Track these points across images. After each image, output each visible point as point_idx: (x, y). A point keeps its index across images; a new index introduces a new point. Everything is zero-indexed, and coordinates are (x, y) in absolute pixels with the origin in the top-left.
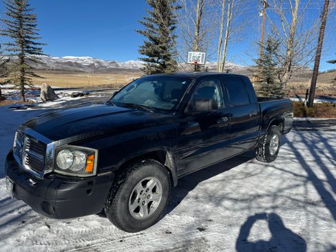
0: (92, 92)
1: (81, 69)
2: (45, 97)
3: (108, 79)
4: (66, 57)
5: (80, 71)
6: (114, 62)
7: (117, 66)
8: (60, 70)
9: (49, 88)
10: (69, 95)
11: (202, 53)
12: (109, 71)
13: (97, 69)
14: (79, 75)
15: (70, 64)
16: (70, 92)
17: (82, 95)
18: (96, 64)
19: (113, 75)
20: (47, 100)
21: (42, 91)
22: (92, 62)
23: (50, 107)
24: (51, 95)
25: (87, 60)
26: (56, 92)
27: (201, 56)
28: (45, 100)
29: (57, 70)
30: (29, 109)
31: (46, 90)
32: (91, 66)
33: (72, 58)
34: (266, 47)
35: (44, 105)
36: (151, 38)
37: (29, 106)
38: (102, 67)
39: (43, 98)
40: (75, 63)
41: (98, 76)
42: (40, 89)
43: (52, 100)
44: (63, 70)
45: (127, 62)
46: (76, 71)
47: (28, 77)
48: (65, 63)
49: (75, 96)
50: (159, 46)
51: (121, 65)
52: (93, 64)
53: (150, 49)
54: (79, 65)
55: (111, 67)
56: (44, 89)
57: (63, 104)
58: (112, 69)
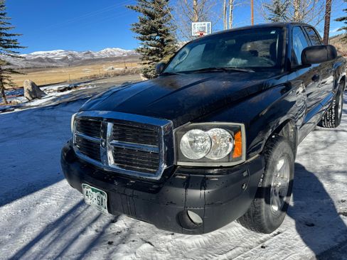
0: (79, 84)
1: (54, 65)
2: (31, 96)
3: (84, 71)
4: (35, 53)
5: (53, 67)
6: (89, 53)
7: (93, 56)
8: (30, 68)
9: (33, 85)
10: (54, 91)
11: (207, 23)
12: (85, 62)
13: (71, 62)
14: (53, 71)
15: (40, 60)
16: (56, 88)
17: (69, 89)
18: (69, 57)
19: (90, 67)
20: (33, 99)
21: (25, 89)
22: (65, 55)
23: (41, 105)
24: (36, 92)
25: (58, 54)
26: (42, 89)
27: (206, 26)
28: (30, 98)
29: (27, 68)
30: (16, 110)
31: (30, 87)
32: (65, 59)
33: (41, 54)
34: (274, 9)
35: (32, 104)
36: (146, 12)
37: (16, 107)
38: (76, 59)
39: (28, 96)
40: (47, 58)
41: (75, 69)
42: (23, 87)
43: (40, 98)
44: (34, 68)
45: (103, 51)
46: (49, 67)
47: (6, 75)
48: (35, 60)
49: (62, 91)
50: (155, 21)
51: (96, 55)
52: (66, 58)
53: (146, 26)
54: (51, 61)
55: (86, 58)
56: (27, 87)
57: (54, 100)
58: (87, 60)
